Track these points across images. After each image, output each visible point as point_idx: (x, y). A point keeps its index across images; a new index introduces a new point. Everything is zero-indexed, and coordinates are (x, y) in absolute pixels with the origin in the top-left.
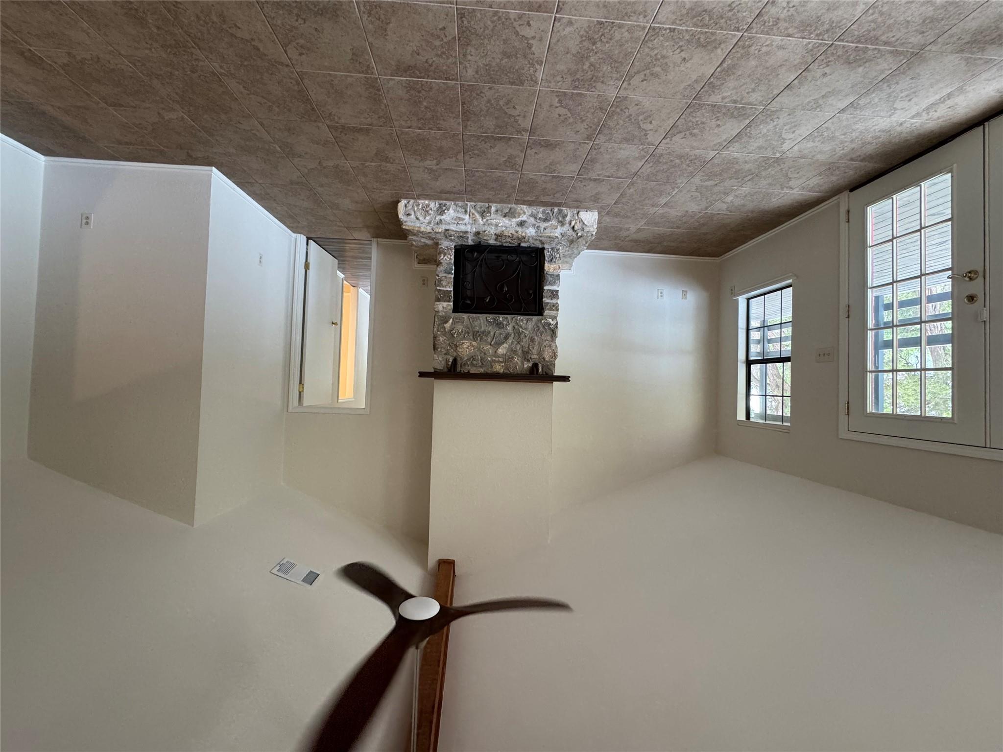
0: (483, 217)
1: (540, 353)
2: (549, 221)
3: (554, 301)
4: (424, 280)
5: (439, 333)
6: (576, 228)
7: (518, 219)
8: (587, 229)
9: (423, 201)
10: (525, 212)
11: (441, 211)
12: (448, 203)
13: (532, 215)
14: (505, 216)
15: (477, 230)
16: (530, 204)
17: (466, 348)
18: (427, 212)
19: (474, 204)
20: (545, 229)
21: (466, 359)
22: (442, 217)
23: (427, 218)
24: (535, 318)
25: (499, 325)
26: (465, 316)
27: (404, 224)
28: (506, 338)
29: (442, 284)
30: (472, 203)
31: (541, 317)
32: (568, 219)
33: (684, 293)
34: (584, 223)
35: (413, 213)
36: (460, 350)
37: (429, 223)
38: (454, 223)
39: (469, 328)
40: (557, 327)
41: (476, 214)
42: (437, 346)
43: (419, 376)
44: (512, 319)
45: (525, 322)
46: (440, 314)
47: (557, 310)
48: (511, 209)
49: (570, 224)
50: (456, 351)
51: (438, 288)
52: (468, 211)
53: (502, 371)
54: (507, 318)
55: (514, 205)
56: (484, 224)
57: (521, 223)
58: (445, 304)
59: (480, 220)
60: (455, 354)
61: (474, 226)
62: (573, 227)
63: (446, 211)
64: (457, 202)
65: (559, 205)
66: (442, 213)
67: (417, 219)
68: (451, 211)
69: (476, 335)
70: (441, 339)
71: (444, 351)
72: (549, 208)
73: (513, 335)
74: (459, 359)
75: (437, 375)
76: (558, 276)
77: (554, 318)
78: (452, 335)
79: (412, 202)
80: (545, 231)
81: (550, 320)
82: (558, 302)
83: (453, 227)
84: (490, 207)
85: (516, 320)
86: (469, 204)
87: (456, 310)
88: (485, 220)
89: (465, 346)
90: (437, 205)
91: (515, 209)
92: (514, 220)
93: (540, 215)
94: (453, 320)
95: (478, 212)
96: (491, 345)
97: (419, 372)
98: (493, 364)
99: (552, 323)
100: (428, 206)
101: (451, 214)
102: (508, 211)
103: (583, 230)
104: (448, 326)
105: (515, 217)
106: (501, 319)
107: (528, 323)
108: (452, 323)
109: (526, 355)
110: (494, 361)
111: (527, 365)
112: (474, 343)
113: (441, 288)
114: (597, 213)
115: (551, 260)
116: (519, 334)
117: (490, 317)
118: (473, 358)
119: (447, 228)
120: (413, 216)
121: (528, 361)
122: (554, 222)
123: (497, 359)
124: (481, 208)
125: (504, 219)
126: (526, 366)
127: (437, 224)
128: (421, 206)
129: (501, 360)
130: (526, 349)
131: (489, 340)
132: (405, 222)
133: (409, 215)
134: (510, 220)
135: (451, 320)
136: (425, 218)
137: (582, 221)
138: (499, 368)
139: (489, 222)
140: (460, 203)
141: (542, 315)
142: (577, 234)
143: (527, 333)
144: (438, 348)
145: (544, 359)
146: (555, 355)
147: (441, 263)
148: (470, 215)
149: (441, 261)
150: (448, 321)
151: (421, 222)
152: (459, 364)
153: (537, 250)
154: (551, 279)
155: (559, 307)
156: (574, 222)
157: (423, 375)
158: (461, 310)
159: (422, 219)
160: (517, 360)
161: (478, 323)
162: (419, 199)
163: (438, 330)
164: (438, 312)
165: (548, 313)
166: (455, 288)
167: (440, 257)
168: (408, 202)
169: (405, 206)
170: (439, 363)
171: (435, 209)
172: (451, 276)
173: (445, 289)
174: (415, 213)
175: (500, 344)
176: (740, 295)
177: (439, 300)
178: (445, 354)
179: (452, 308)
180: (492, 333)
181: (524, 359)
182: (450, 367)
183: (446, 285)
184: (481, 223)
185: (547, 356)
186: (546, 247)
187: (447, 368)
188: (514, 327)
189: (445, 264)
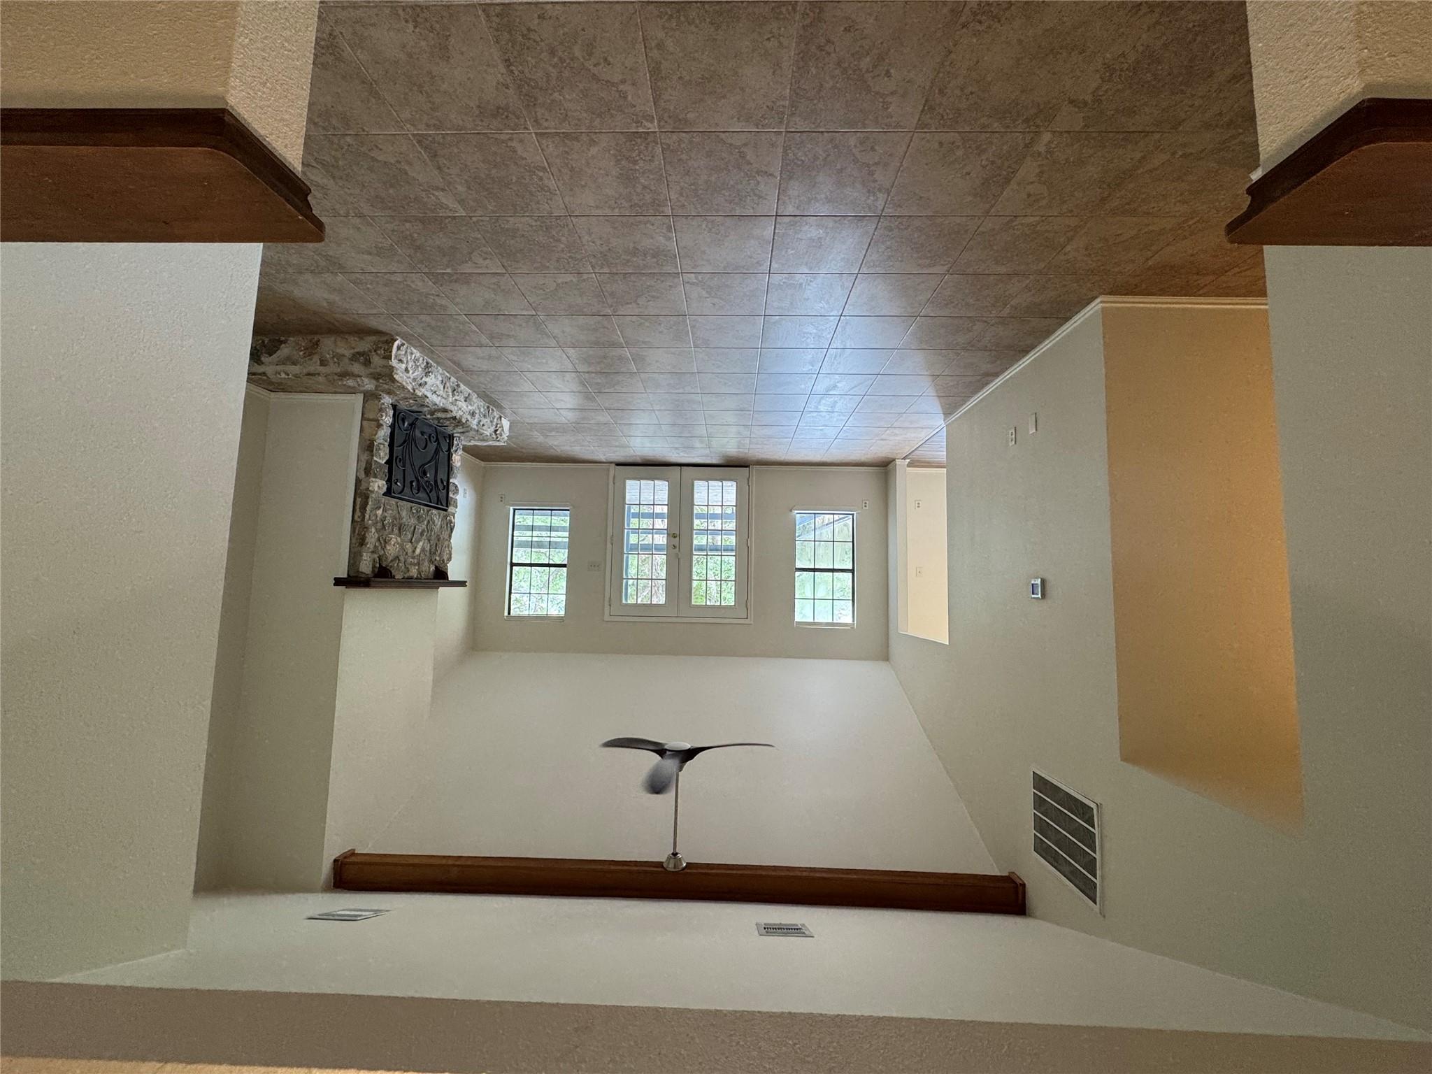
0: (453, 395)
1: (440, 555)
2: (486, 418)
3: (455, 497)
5: (370, 522)
6: (498, 432)
8: (504, 436)
9: (416, 351)
10: (476, 402)
11: (427, 370)
12: (433, 364)
13: (478, 408)
14: (465, 401)
15: (444, 406)
16: (480, 395)
17: (393, 545)
18: (417, 366)
20: (483, 425)
21: (391, 559)
22: (426, 380)
23: (415, 374)
24: (442, 513)
25: (419, 518)
26: (394, 502)
27: (395, 371)
28: (422, 534)
29: (380, 455)
30: (448, 374)
31: (445, 513)
32: (495, 420)
34: (503, 430)
35: (404, 361)
36: (388, 548)
37: (414, 380)
38: (432, 391)
39: (396, 519)
40: (454, 526)
41: (449, 388)
42: (367, 540)
43: (335, 585)
44: (428, 511)
45: (436, 517)
46: (374, 495)
47: (456, 507)
48: (469, 395)
49: (496, 427)
50: (384, 548)
51: (375, 458)
52: (444, 382)
53: (415, 576)
54: (424, 510)
55: (471, 392)
56: (452, 403)
57: (472, 412)
58: (380, 483)
59: (451, 396)
60: (382, 552)
61: (443, 400)
62: (497, 430)
63: (430, 374)
64: (439, 368)
65: (494, 405)
66: (427, 374)
67: (406, 370)
68: (433, 375)
69: (400, 529)
70: (372, 530)
71: (371, 548)
72: (488, 405)
73: (427, 532)
74: (384, 559)
75: (353, 581)
77: (454, 515)
78: (383, 526)
79: (407, 345)
80: (483, 428)
81: (452, 517)
82: (457, 498)
83: (429, 394)
84: (458, 385)
85: (432, 513)
86: (446, 373)
87: (388, 493)
88: (453, 399)
89: (392, 543)
90: (425, 364)
91: (472, 397)
93: (482, 410)
94: (384, 506)
95: (451, 387)
96: (411, 542)
97: (335, 579)
98: (410, 566)
99: (452, 520)
100: (419, 359)
101: (432, 379)
102: (467, 396)
103: (501, 436)
104: (379, 512)
105: (470, 405)
106: (421, 511)
107: (437, 519)
108: (383, 511)
109: (432, 555)
110: (411, 563)
111: (433, 568)
112: (399, 539)
113: (378, 460)
114: (508, 423)
115: (456, 450)
116: (431, 530)
117: (414, 507)
118: (397, 558)
119: (426, 393)
120: (404, 366)
121: (433, 563)
122: (488, 420)
123: (413, 561)
124: (453, 383)
125: (464, 403)
126: (431, 569)
127: (420, 385)
128: (414, 356)
129: (416, 561)
130: (433, 549)
131: (410, 537)
132: (397, 369)
133: (400, 361)
134: (467, 406)
135: (382, 507)
136: (413, 373)
137: (503, 427)
138: (414, 572)
140: (441, 370)
141: (446, 510)
142: (497, 438)
143: (436, 530)
144: (367, 543)
145: (443, 560)
146: (449, 559)
147: (382, 425)
148: (444, 388)
149: (381, 422)
150: (380, 507)
151: (408, 375)
152: (384, 566)
153: (449, 435)
154: (455, 471)
155: (458, 505)
156: (498, 426)
157: (338, 582)
158: (393, 494)
159: (411, 372)
160: (426, 564)
161: (404, 514)
162: (415, 347)
163: (369, 519)
164: (372, 492)
165: (451, 509)
166: (389, 462)
167: (382, 416)
168: (403, 345)
169: (399, 348)
170: (366, 567)
171: (423, 366)
172: (387, 444)
173: (380, 461)
174: (407, 362)
175: (418, 542)
176: (512, 505)
177: (375, 477)
178: (373, 552)
179: (385, 489)
180: (413, 528)
181: (431, 561)
182: (377, 570)
183: (382, 456)
184: (450, 400)
185: (445, 558)
186: (455, 435)
187: (373, 571)
188: (429, 522)
189: (385, 427)
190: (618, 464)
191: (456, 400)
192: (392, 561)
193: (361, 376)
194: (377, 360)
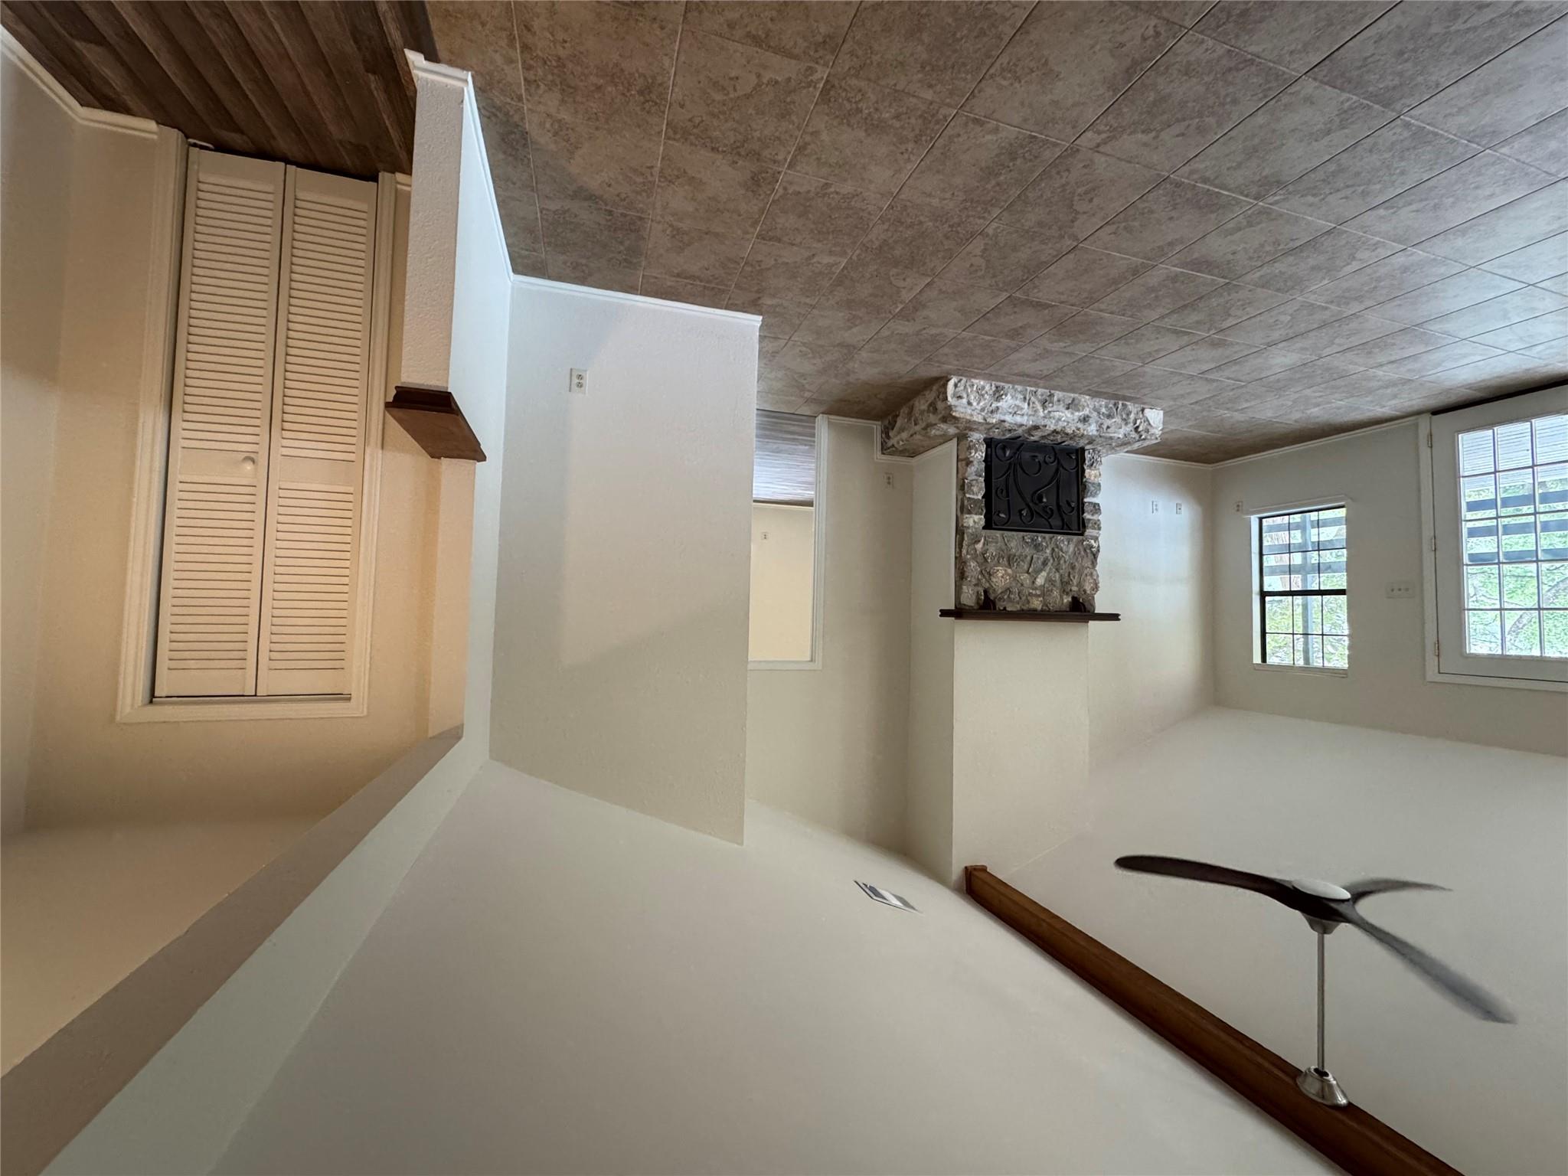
0: (1044, 407)
1: (1079, 584)
2: (1113, 418)
3: (1095, 517)
4: (889, 478)
5: (969, 556)
6: (1140, 429)
7: (1081, 414)
8: (1152, 431)
9: (977, 381)
10: (1088, 404)
11: (998, 395)
12: (1006, 386)
13: (1095, 409)
14: (1068, 408)
15: (1034, 425)
16: (1095, 394)
17: (1001, 577)
18: (983, 395)
19: (1033, 389)
20: (1108, 427)
21: (1000, 591)
22: (999, 404)
23: (981, 404)
24: (1075, 538)
25: (1037, 547)
26: (998, 534)
27: (954, 409)
28: (1045, 563)
29: (972, 491)
30: (1032, 389)
31: (1081, 537)
32: (1132, 416)
33: (1178, 507)
34: (1150, 424)
35: (965, 396)
36: (994, 580)
37: (983, 410)
38: (1011, 413)
39: (1003, 551)
40: (1099, 551)
41: (1037, 403)
42: (966, 574)
43: (941, 616)
44: (1051, 539)
45: (1066, 543)
46: (970, 531)
47: (1099, 529)
48: (1074, 400)
49: (1135, 423)
50: (989, 581)
51: (968, 496)
52: (1028, 398)
53: (1039, 608)
54: (1044, 538)
55: (1076, 395)
56: (1045, 417)
57: (1084, 419)
58: (976, 518)
59: (1041, 410)
60: (988, 585)
61: (1031, 417)
62: (1138, 427)
63: (1003, 397)
64: (1016, 386)
65: (1125, 398)
66: (998, 399)
67: (969, 403)
68: (1009, 397)
69: (1011, 560)
70: (972, 564)
71: (974, 581)
72: (1113, 402)
73: (1051, 561)
74: (991, 591)
75: (959, 612)
76: (1099, 485)
77: (1096, 539)
78: (986, 559)
79: (964, 379)
80: (1109, 430)
81: (1093, 541)
82: (1100, 518)
83: (1008, 418)
84: (1051, 395)
85: (1057, 540)
86: (1029, 389)
87: (988, 526)
88: (1046, 412)
89: (1000, 575)
90: (994, 389)
91: (1080, 401)
92: (1077, 414)
93: (1103, 410)
94: (985, 540)
95: (1039, 401)
96: (1028, 572)
97: (941, 611)
98: (1029, 598)
99: (1095, 545)
100: (983, 388)
101: (1007, 402)
102: (1071, 402)
103: (1147, 431)
104: (979, 546)
105: (1078, 410)
106: (1040, 539)
107: (1067, 545)
108: (984, 544)
109: (1065, 585)
110: (1030, 594)
111: (1067, 599)
112: (1009, 571)
113: (971, 496)
114: (1161, 412)
115: (1092, 465)
116: (1059, 558)
117: (1028, 536)
118: (1008, 590)
119: (1002, 418)
120: (964, 401)
121: (1067, 594)
122: (1117, 419)
123: (1034, 592)
124: (1042, 395)
125: (1066, 412)
126: (1065, 601)
127: (992, 412)
128: (975, 387)
129: (1038, 592)
130: (1066, 579)
131: (1026, 567)
132: (956, 406)
133: (960, 397)
134: (1072, 413)
135: (983, 540)
136: (978, 404)
137: (1148, 421)
138: (1037, 604)
139: (1052, 415)
140: (1019, 388)
141: (1082, 534)
142: (1141, 436)
143: (1067, 558)
144: (968, 577)
145: (1085, 591)
146: (1096, 588)
147: (972, 462)
148: (1029, 404)
149: (971, 459)
150: (979, 541)
151: (973, 408)
152: (992, 598)
153: (1077, 450)
154: (1092, 488)
155: (1102, 525)
156: (1138, 422)
157: (945, 613)
158: (994, 526)
159: (975, 404)
160: (1056, 593)
161: (1013, 544)
162: (975, 378)
163: (968, 553)
164: (968, 528)
165: (1089, 532)
166: (987, 496)
167: (971, 453)
168: (960, 381)
169: (956, 386)
170: (969, 598)
171: (991, 392)
172: (982, 479)
173: (975, 497)
174: (968, 396)
175: (1038, 572)
176: (1253, 513)
177: (969, 512)
178: (975, 585)
179: (983, 523)
180: (1029, 558)
181: (1064, 592)
182: (981, 602)
183: (978, 493)
184: (1042, 414)
185: (1088, 587)
186: (1087, 447)
187: (978, 603)
188: (1053, 550)
189: (975, 463)
190: (1436, 412)
191: (1049, 412)
192: (1002, 593)
193: (935, 424)
194: (940, 405)
